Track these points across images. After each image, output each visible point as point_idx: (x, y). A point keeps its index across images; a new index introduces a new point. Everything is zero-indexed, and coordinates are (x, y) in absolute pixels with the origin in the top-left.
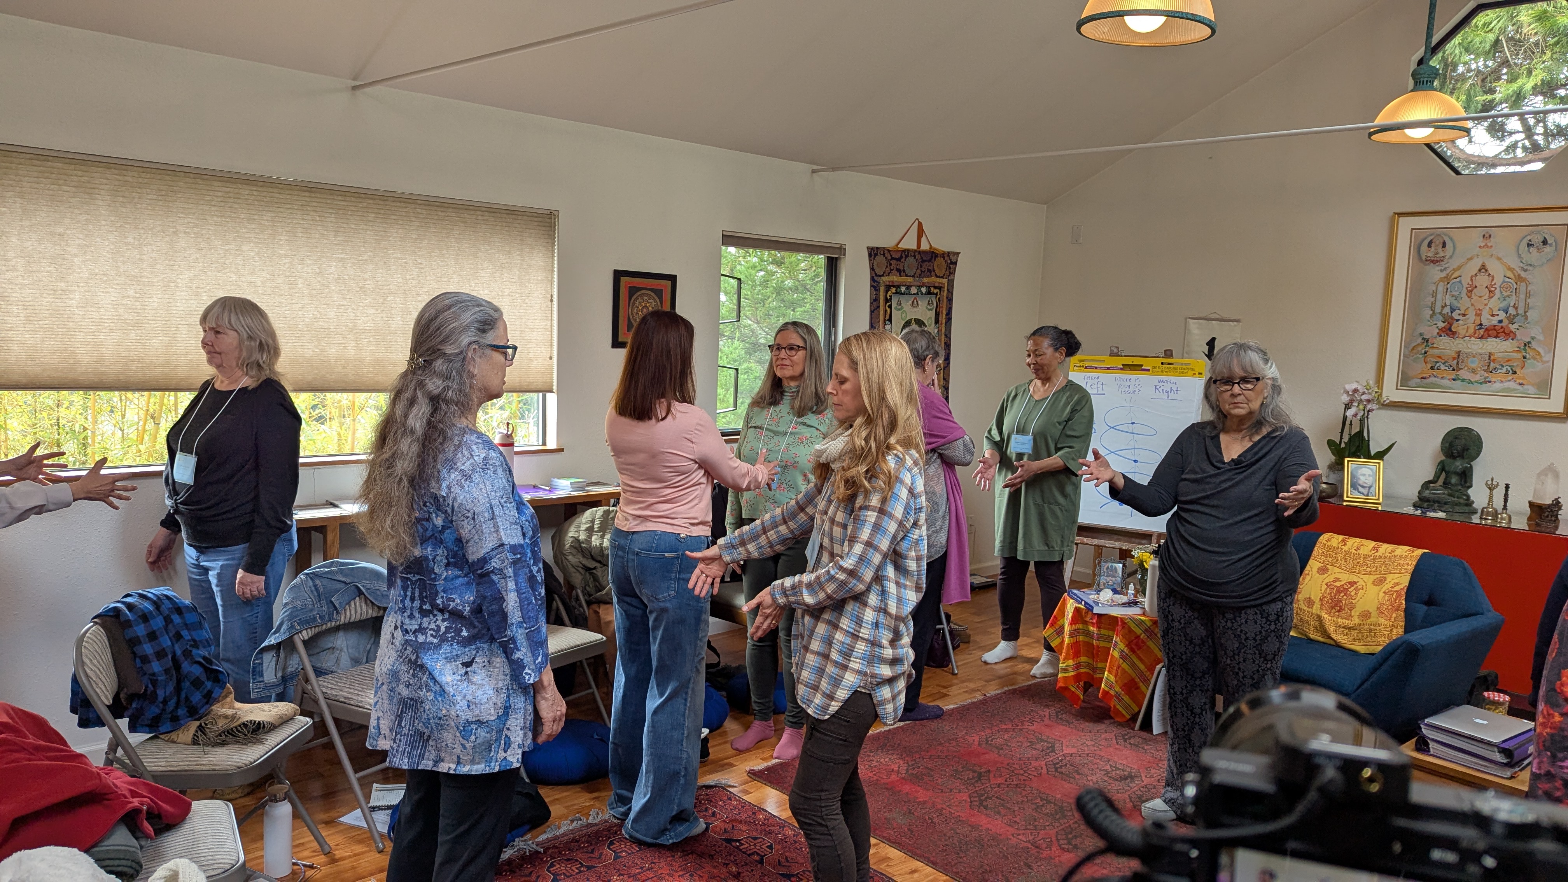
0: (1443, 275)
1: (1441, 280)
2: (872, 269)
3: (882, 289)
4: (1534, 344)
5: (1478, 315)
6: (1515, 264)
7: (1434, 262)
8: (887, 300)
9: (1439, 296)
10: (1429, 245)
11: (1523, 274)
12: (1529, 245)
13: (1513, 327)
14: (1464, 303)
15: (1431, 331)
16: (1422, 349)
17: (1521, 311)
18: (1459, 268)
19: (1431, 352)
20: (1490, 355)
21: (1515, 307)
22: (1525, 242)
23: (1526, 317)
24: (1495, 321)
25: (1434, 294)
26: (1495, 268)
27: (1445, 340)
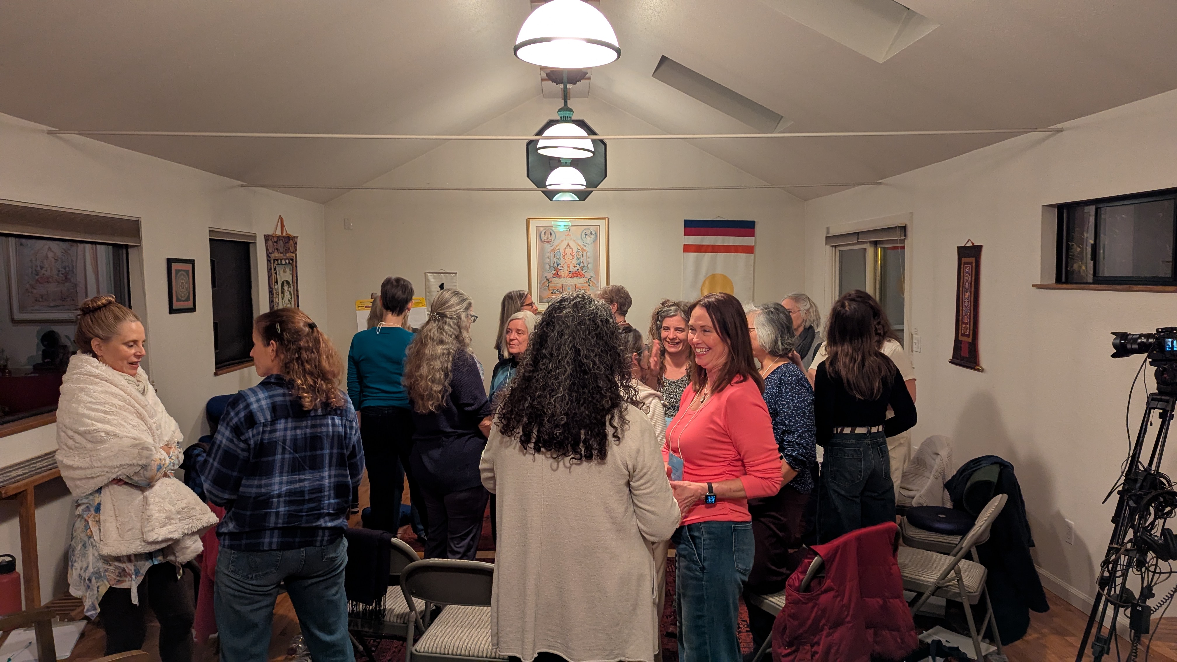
0: (552, 248)
1: (552, 250)
2: (267, 250)
3: (272, 262)
4: (592, 279)
5: (569, 267)
6: (580, 242)
7: (548, 242)
8: (275, 269)
9: (552, 259)
10: (545, 234)
11: (585, 248)
12: (586, 235)
13: (583, 272)
14: (562, 262)
15: (550, 276)
16: (546, 284)
17: (585, 265)
18: (558, 245)
19: (551, 285)
20: (575, 285)
21: (583, 263)
22: (584, 233)
23: (587, 267)
24: (576, 269)
25: (549, 258)
26: (572, 244)
27: (556, 279)
